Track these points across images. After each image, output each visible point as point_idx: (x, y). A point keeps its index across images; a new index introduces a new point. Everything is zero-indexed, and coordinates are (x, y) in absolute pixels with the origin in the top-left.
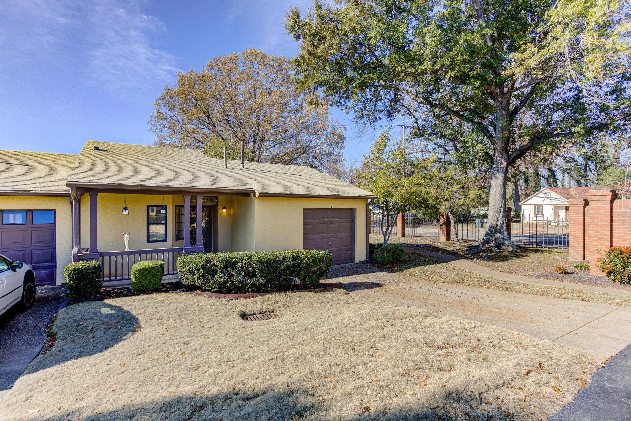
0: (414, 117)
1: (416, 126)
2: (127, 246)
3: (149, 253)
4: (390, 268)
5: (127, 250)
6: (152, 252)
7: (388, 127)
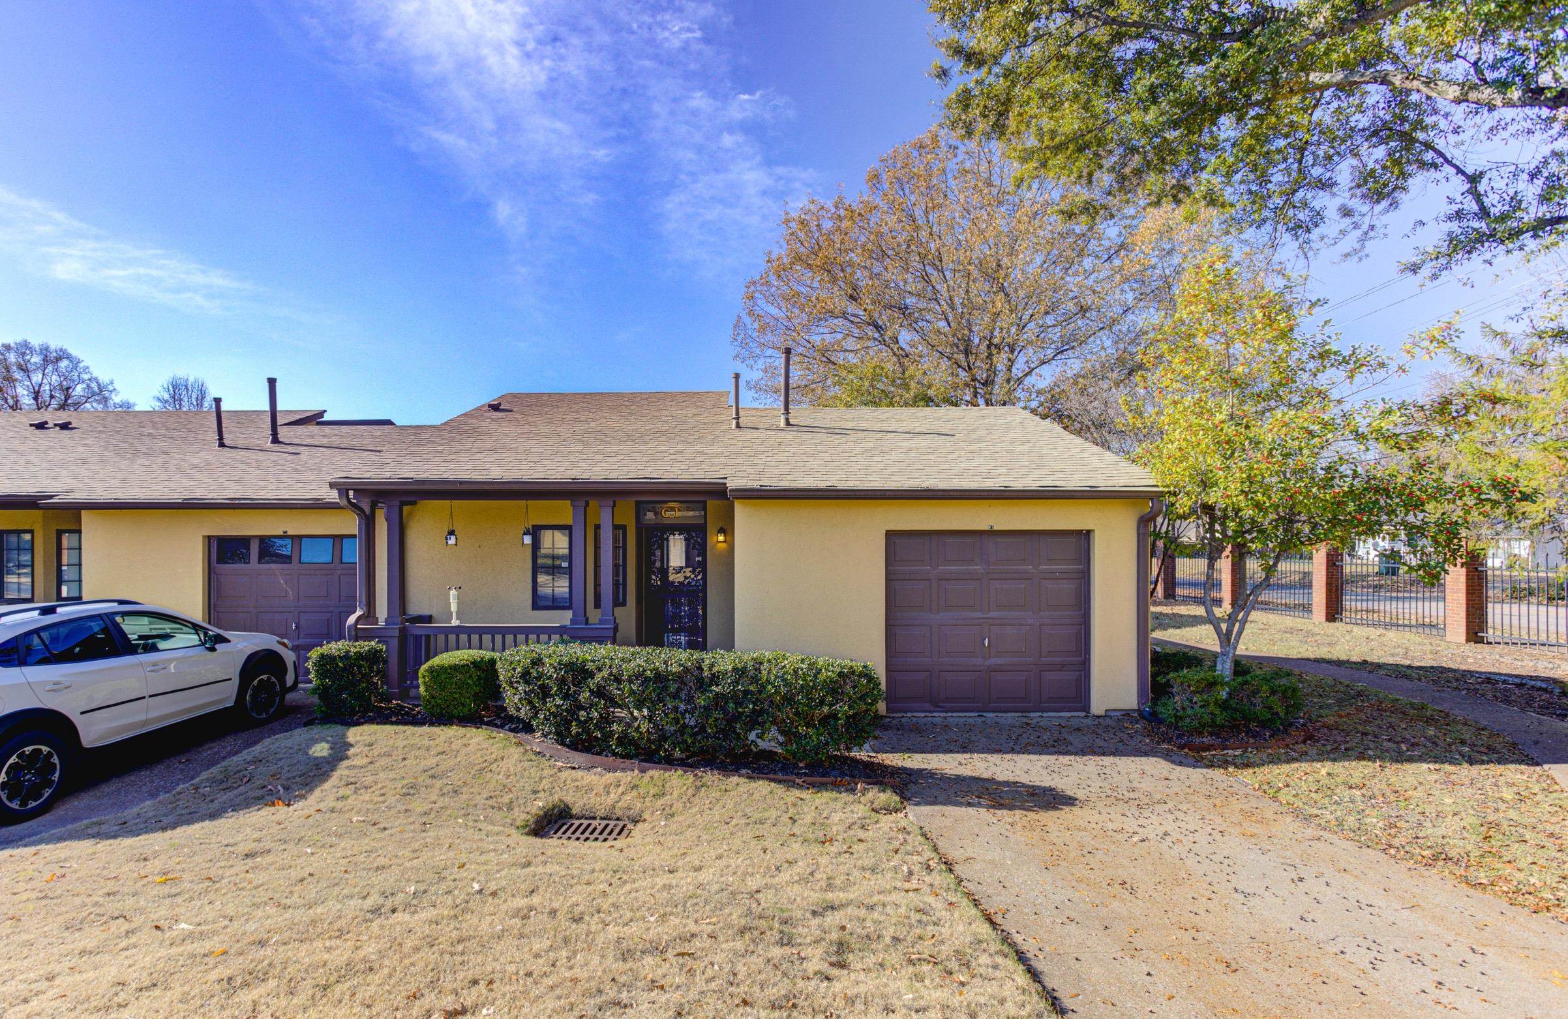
0: (1460, 171)
1: (1472, 206)
2: (454, 615)
3: (533, 633)
4: (1208, 748)
5: (455, 622)
6: (539, 631)
7: (1358, 233)
